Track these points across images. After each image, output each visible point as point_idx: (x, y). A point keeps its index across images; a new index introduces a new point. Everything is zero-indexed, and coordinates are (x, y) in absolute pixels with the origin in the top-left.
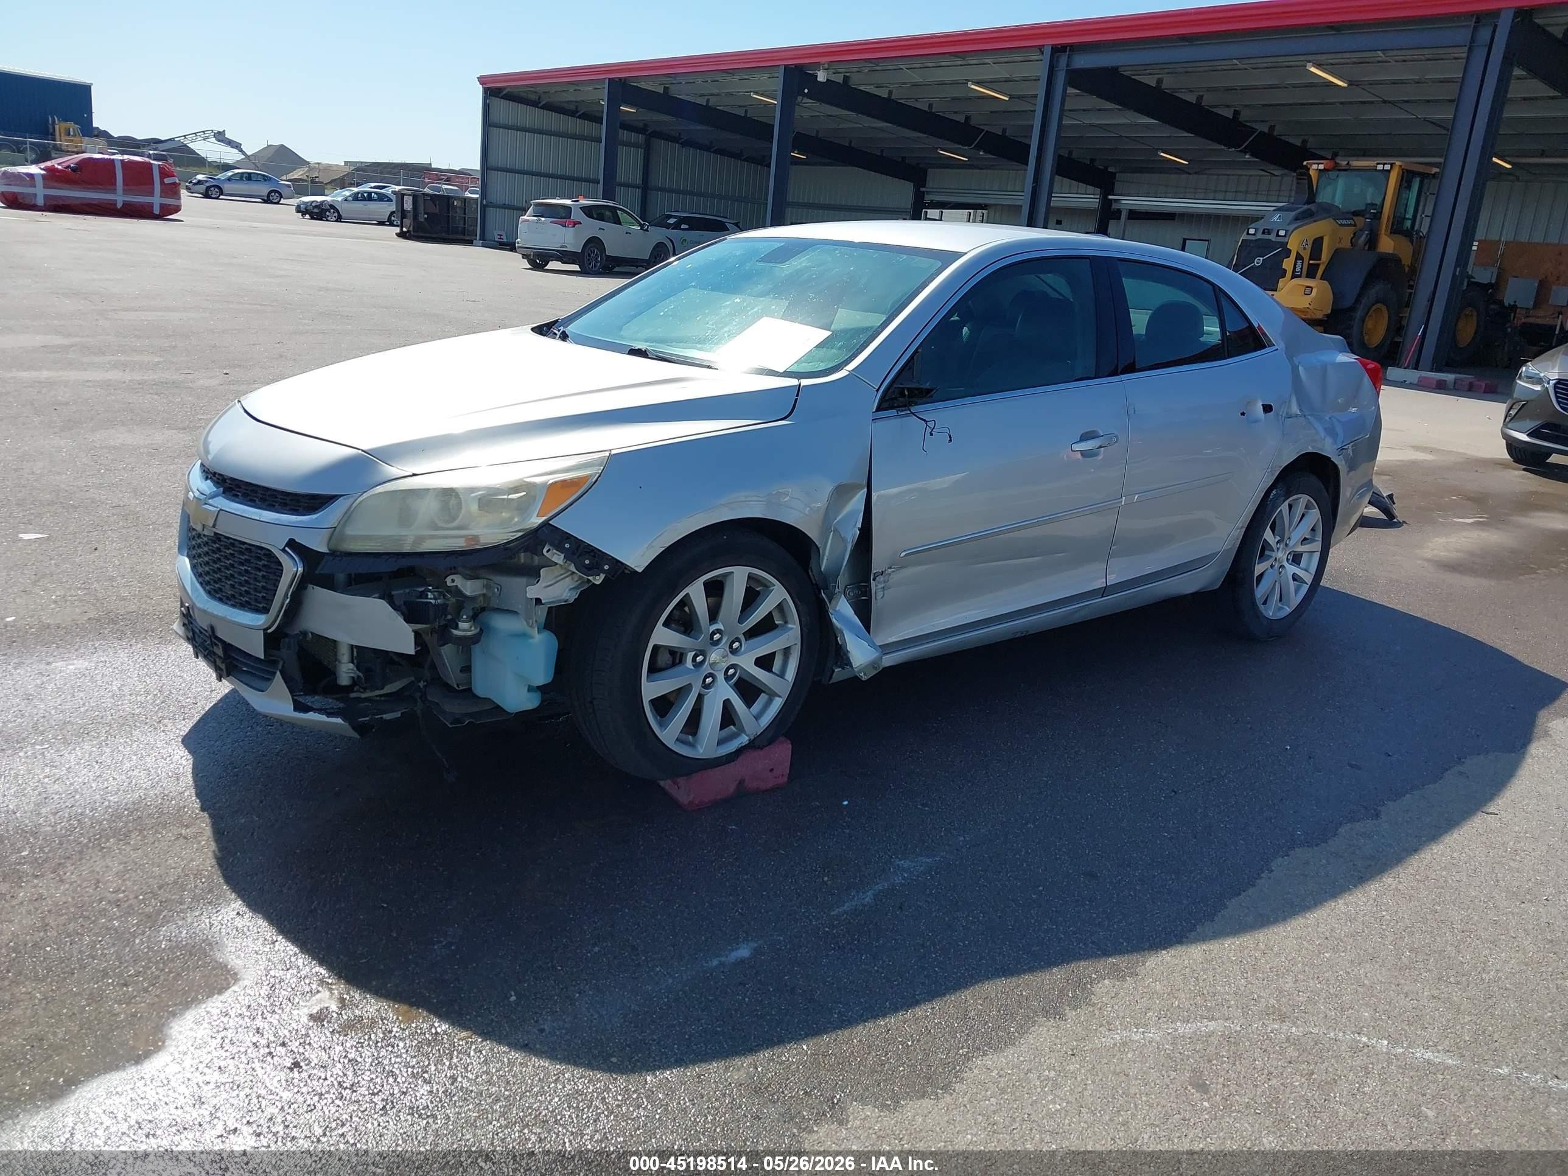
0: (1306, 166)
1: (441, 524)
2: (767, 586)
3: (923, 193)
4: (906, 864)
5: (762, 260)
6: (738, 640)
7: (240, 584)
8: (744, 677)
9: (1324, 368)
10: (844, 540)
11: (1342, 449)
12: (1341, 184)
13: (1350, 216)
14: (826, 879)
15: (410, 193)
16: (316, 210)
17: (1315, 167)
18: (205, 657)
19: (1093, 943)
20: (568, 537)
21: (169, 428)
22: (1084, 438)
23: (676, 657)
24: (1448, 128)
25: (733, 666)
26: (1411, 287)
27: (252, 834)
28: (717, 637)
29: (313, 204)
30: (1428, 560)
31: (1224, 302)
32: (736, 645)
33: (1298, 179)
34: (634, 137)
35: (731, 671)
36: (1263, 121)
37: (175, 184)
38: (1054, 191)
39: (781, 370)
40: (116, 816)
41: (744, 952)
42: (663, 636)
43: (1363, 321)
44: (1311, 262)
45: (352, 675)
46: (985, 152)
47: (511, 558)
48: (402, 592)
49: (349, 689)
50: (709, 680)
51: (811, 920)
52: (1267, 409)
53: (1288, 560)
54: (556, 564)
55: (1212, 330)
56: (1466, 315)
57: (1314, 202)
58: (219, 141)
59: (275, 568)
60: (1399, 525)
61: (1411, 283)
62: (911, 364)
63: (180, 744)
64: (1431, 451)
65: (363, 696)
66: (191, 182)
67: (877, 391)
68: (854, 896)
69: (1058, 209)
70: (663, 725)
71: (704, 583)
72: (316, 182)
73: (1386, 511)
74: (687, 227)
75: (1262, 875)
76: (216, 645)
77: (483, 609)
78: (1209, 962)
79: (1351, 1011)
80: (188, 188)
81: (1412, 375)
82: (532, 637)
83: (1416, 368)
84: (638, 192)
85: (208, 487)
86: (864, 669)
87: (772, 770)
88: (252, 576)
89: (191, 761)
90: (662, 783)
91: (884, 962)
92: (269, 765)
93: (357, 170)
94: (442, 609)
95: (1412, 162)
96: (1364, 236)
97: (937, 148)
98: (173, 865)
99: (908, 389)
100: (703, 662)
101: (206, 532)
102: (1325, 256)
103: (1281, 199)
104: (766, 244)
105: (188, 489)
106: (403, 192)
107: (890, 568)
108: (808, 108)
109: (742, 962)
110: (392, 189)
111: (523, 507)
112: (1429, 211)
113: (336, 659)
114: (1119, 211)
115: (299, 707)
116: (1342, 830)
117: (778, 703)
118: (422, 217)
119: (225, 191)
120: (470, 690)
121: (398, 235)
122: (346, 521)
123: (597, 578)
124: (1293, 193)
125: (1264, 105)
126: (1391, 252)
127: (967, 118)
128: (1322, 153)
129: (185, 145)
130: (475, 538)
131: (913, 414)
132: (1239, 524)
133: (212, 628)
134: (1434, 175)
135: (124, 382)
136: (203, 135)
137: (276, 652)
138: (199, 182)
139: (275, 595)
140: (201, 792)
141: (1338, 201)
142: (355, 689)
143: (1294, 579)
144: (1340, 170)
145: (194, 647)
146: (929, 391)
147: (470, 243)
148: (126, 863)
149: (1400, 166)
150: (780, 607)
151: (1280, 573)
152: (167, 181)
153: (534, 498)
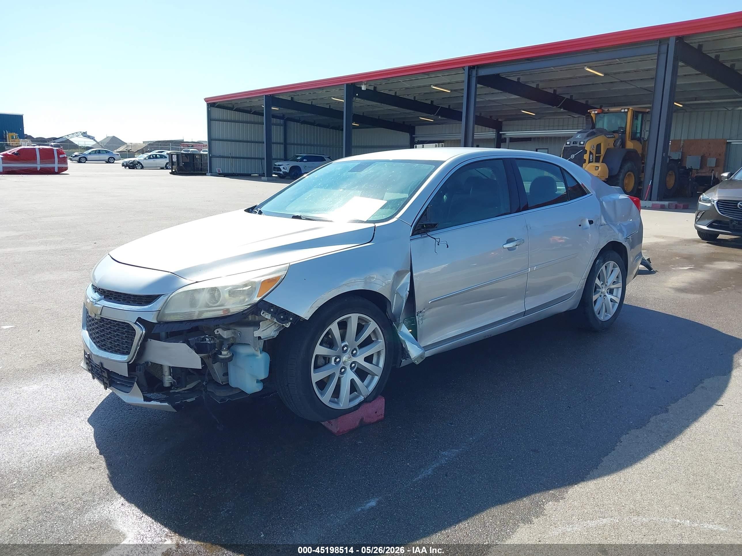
0: (589, 112)
1: (211, 305)
2: (367, 322)
3: (414, 137)
4: (445, 453)
5: (351, 171)
6: (355, 349)
7: (115, 341)
8: (359, 367)
9: (614, 202)
10: (402, 297)
11: (627, 238)
12: (606, 119)
13: (612, 133)
14: (408, 464)
15: (175, 153)
16: (131, 165)
17: (593, 112)
18: (98, 378)
19: (541, 484)
20: (272, 306)
21: (70, 271)
22: (509, 241)
23: (327, 360)
24: (652, 91)
25: (354, 362)
26: (643, 163)
27: (126, 464)
28: (345, 348)
29: (130, 162)
30: (670, 288)
31: (565, 174)
32: (355, 352)
33: (586, 118)
34: (278, 121)
35: (353, 365)
36: (567, 94)
37: (64, 157)
38: (475, 132)
39: (365, 221)
40: (59, 460)
41: (373, 503)
42: (320, 350)
43: (623, 180)
44: (597, 155)
45: (170, 381)
46: (441, 116)
47: (245, 318)
48: (193, 339)
49: (169, 388)
50: (343, 370)
51: (403, 485)
52: (591, 222)
53: (607, 292)
54: (267, 319)
55: (561, 188)
56: (670, 175)
57: (595, 128)
58: (84, 136)
59: (133, 332)
60: (654, 272)
61: (643, 162)
62: (425, 213)
63: (87, 422)
64: (663, 237)
65: (177, 391)
66: (72, 156)
67: (411, 226)
68: (423, 472)
69: (477, 140)
70: (322, 394)
71: (338, 323)
72: (130, 152)
73: (648, 266)
74: (306, 160)
75: (617, 444)
76: (104, 372)
77: (232, 344)
78: (599, 489)
79: (669, 508)
80: (71, 159)
81: (649, 203)
82: (258, 356)
83: (650, 200)
84: (282, 146)
85: (97, 296)
86: (417, 358)
87: (376, 412)
88: (120, 337)
89: (93, 430)
90: (323, 423)
91: (441, 502)
92: (131, 429)
93: (149, 145)
94: (213, 346)
95: (636, 107)
96: (619, 142)
97: (419, 117)
98: (89, 483)
99: (425, 225)
100: (340, 361)
101: (97, 318)
102: (603, 152)
103: (579, 128)
104: (352, 164)
105: (86, 298)
106: (172, 153)
107: (424, 309)
108: (358, 102)
109: (372, 508)
110: (165, 153)
111: (250, 293)
112: (647, 128)
113: (162, 374)
114: (505, 139)
115: (146, 399)
116: (652, 419)
117: (376, 379)
118: (182, 164)
119: (88, 159)
120: (228, 384)
121: (171, 173)
122: (165, 307)
123: (287, 324)
124: (585, 125)
125: (567, 87)
126: (632, 148)
127: (432, 102)
128: (595, 106)
129: (68, 140)
130: (228, 310)
131: (429, 236)
132: (584, 277)
133: (102, 364)
134: (648, 112)
135: (47, 251)
136: (76, 134)
137: (134, 373)
138: (76, 156)
139: (132, 345)
140: (99, 445)
141: (605, 127)
142: (172, 388)
143: (611, 301)
144: (605, 113)
145: (92, 374)
146: (435, 225)
147: (205, 174)
148: (65, 484)
149: (632, 109)
150: (374, 332)
151: (604, 299)
152: (61, 156)
153: (255, 288)
